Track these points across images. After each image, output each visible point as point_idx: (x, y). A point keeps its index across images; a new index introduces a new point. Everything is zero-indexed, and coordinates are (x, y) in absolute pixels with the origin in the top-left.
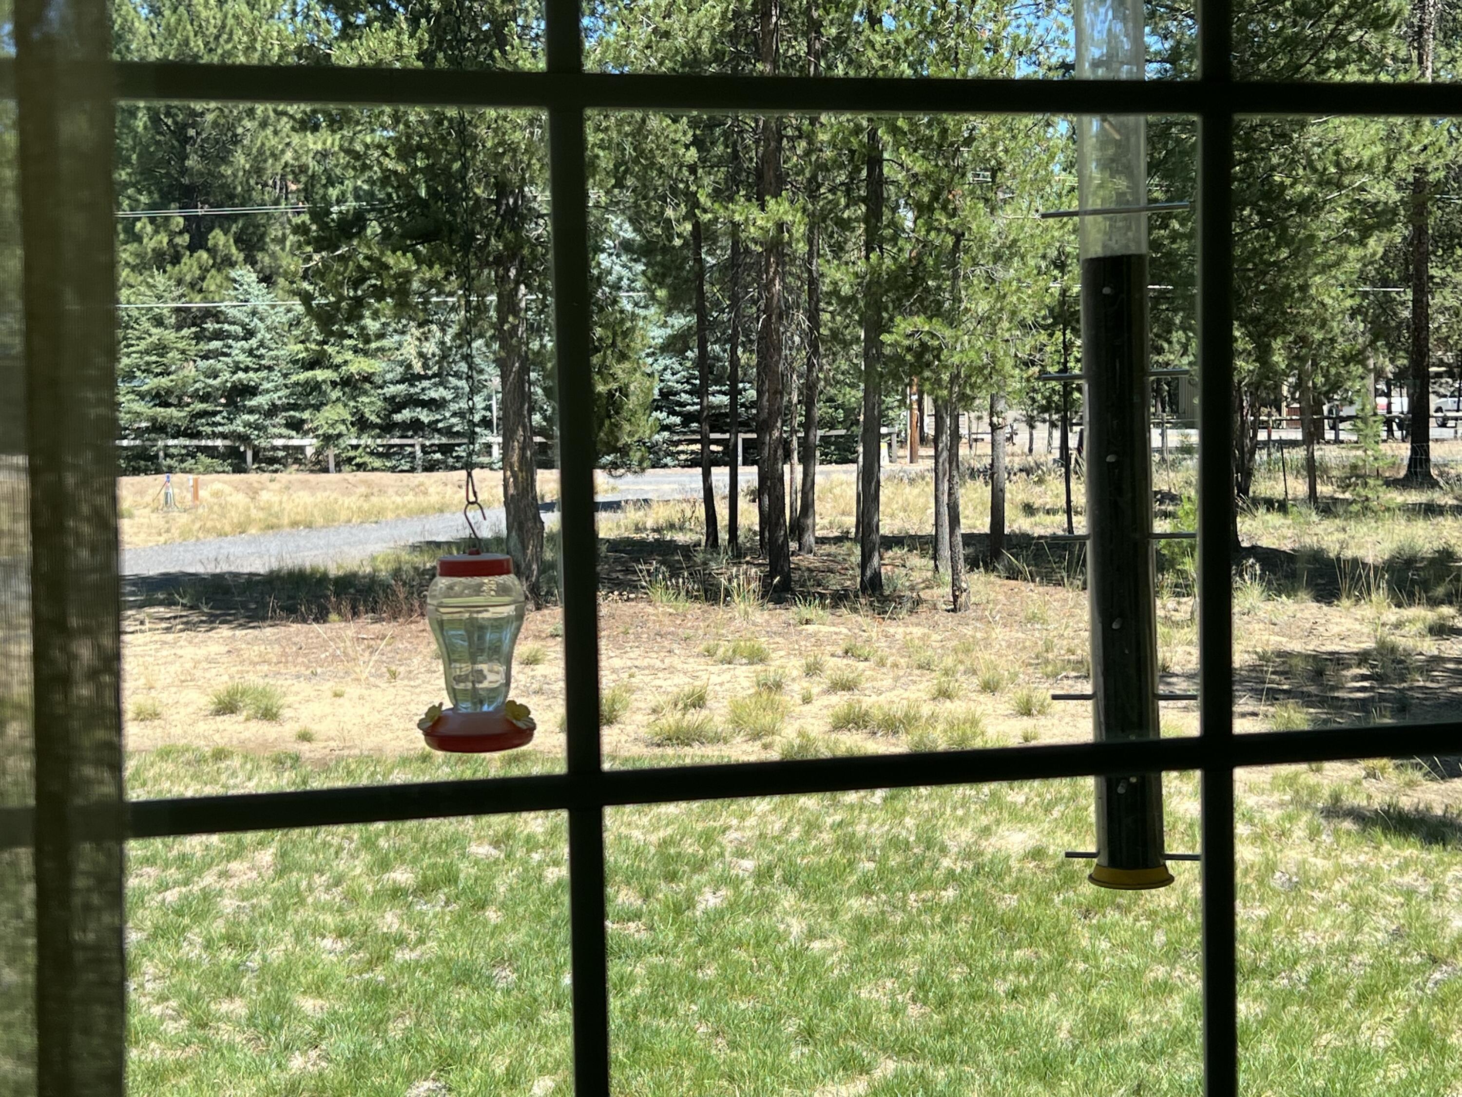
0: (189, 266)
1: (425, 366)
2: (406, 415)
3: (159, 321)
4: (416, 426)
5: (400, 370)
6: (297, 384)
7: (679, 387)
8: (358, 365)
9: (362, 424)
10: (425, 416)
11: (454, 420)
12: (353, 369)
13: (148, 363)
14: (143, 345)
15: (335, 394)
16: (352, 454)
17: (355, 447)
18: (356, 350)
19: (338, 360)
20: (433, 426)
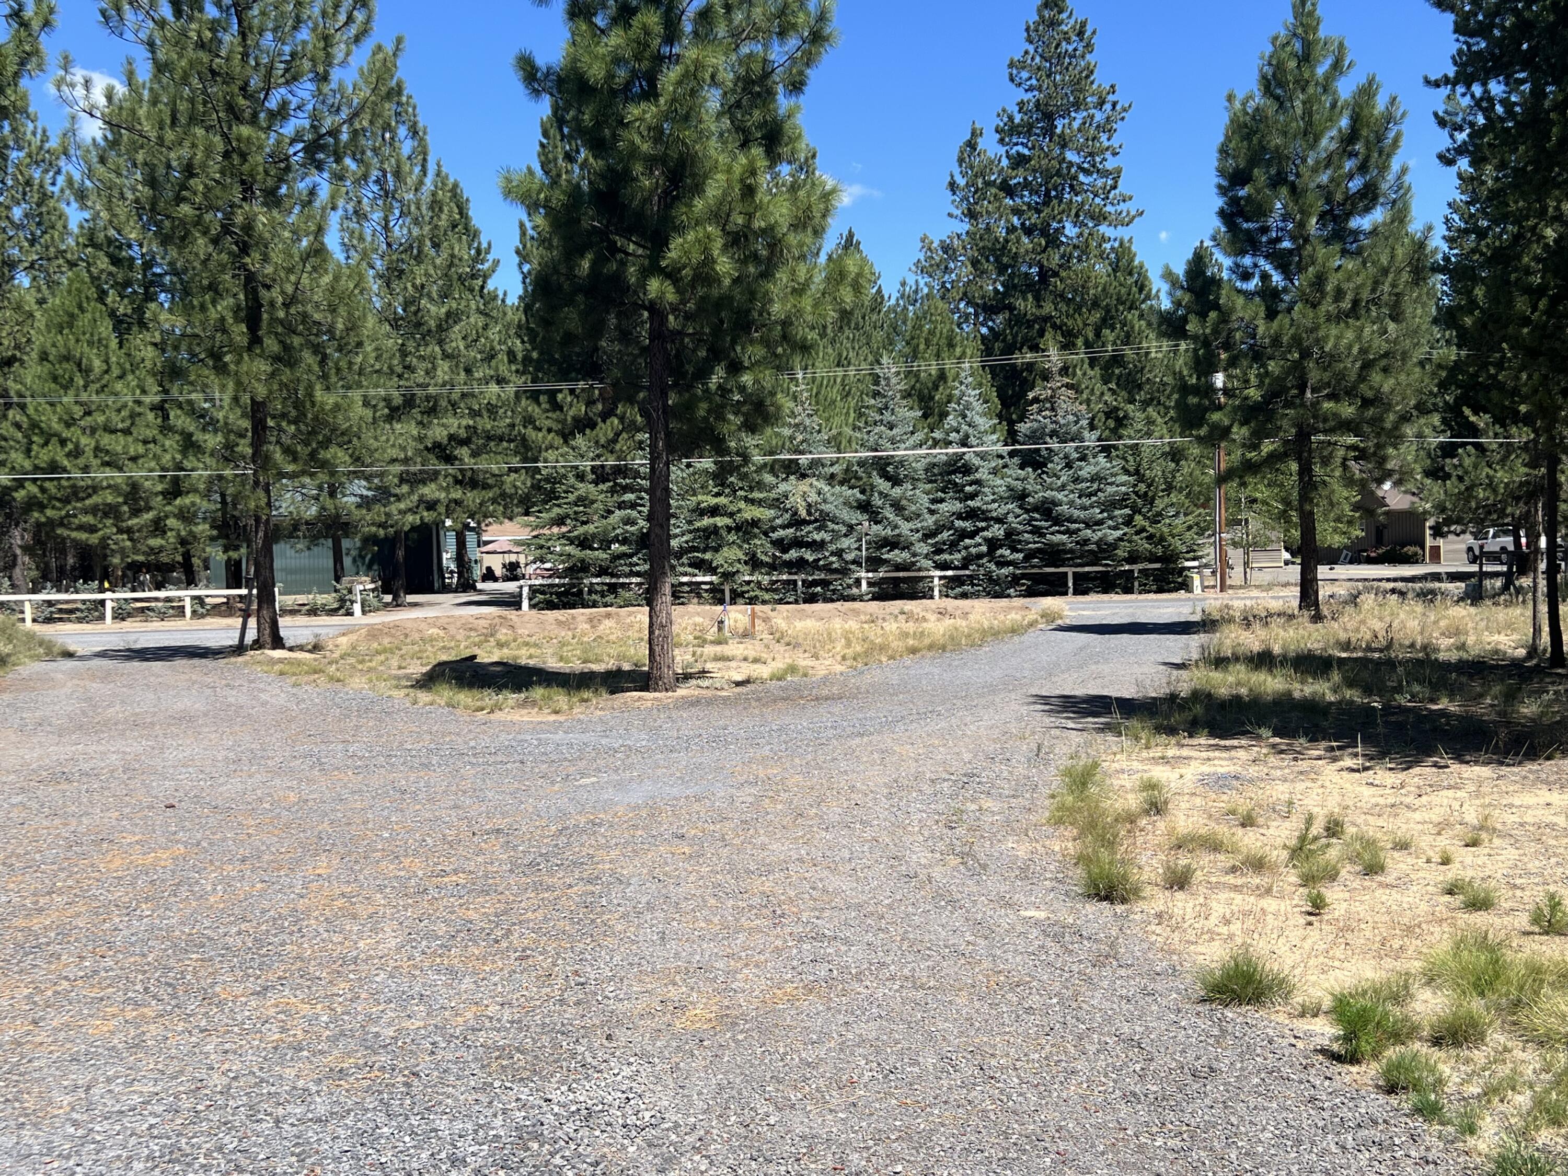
0: (605, 430)
1: (809, 513)
2: (793, 554)
3: (581, 477)
4: (800, 565)
5: (787, 516)
6: (698, 530)
7: (1021, 527)
8: (750, 513)
9: (754, 563)
10: (809, 556)
11: (834, 559)
12: (747, 515)
13: (576, 513)
14: (572, 498)
15: (732, 537)
16: (745, 588)
17: (748, 583)
18: (746, 499)
19: (732, 508)
20: (815, 566)
